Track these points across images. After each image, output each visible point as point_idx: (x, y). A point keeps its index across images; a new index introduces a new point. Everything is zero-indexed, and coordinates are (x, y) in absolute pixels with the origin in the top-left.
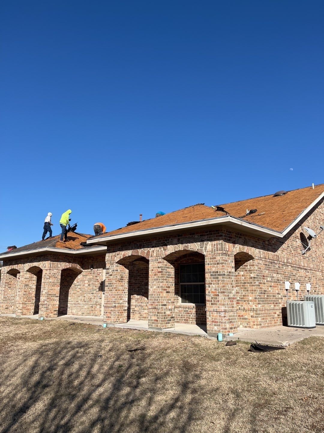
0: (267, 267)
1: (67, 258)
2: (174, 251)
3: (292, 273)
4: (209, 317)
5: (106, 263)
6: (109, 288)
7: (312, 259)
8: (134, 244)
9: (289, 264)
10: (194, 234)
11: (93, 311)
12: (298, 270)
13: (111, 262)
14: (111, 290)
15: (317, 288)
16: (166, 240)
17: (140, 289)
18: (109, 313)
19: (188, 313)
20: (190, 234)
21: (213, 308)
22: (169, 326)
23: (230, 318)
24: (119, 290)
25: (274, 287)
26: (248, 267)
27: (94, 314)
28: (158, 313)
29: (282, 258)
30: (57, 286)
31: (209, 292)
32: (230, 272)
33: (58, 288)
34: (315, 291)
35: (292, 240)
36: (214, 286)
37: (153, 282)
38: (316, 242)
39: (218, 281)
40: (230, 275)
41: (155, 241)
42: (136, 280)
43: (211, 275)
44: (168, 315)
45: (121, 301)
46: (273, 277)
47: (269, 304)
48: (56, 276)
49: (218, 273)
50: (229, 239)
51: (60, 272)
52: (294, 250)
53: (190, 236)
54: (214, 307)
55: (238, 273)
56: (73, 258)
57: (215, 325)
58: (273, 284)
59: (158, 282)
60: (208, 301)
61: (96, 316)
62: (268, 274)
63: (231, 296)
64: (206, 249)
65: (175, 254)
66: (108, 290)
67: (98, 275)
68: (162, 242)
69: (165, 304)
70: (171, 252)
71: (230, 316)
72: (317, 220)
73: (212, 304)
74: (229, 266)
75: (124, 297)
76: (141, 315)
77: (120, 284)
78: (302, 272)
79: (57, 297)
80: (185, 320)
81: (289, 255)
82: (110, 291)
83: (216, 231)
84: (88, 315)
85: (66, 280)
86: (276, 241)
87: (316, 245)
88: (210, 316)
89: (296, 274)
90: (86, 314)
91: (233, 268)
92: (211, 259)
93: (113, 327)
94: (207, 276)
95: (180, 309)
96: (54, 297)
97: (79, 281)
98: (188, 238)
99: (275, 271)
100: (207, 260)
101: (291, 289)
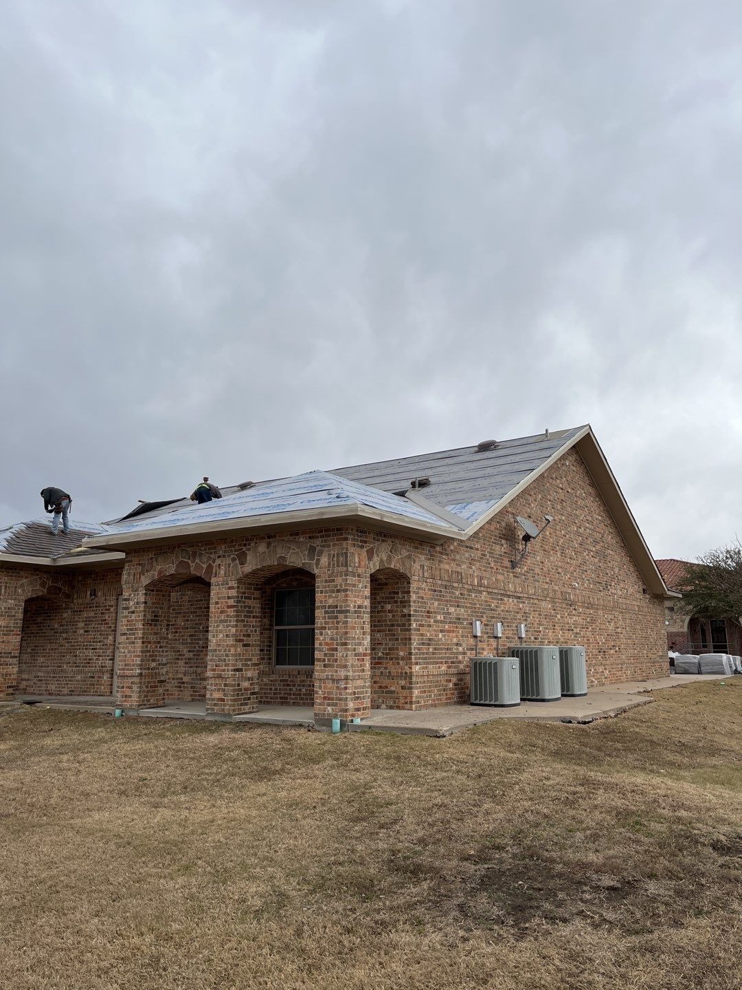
0: (437, 595)
1: (38, 575)
2: (259, 567)
3: (490, 606)
4: (318, 690)
5: (124, 586)
6: (127, 639)
7: (533, 577)
8: (182, 550)
9: (482, 589)
10: (297, 534)
11: (94, 685)
12: (501, 600)
13: (133, 586)
14: (133, 643)
15: (540, 632)
16: (245, 545)
17: (195, 640)
18: (128, 687)
19: (288, 685)
20: (291, 535)
21: (326, 673)
22: (247, 711)
23: (356, 691)
24: (150, 642)
25: (449, 631)
26: (400, 595)
27: (96, 692)
28: (225, 685)
29: (468, 576)
30: (14, 635)
31: (320, 644)
32: (359, 607)
33: (16, 638)
34: (536, 639)
35: (493, 543)
36: (329, 632)
37: (218, 626)
38: (543, 544)
39: (338, 623)
40: (360, 612)
41: (223, 547)
42: (188, 620)
43: (326, 612)
44: (246, 689)
45: (154, 664)
46: (449, 613)
47: (437, 663)
48: (13, 614)
49: (337, 608)
50: (360, 544)
51: (21, 606)
52: (495, 561)
53: (291, 538)
54: (328, 672)
55: (382, 607)
56: (52, 574)
57: (329, 705)
58: (447, 627)
59: (227, 626)
60: (319, 660)
61: (102, 695)
62: (438, 608)
63: (361, 650)
64: (317, 564)
65: (262, 572)
66: (126, 643)
67: (106, 610)
68: (237, 547)
69: (240, 667)
70: (254, 568)
71: (356, 688)
72: (550, 501)
73: (325, 665)
74: (359, 595)
75: (160, 656)
76: (196, 692)
77: (152, 629)
78: (510, 603)
79: (15, 657)
80: (281, 698)
81: (485, 571)
82: (130, 643)
83: (338, 530)
84: (84, 695)
85: (35, 620)
86: (459, 545)
87: (544, 550)
88: (320, 688)
89: (497, 607)
90: (80, 692)
91: (366, 599)
92: (326, 581)
93: (137, 715)
94: (318, 613)
95: (272, 677)
96: (7, 657)
97: (65, 623)
98: (287, 541)
99: (453, 601)
100: (319, 584)
101: (485, 636)
